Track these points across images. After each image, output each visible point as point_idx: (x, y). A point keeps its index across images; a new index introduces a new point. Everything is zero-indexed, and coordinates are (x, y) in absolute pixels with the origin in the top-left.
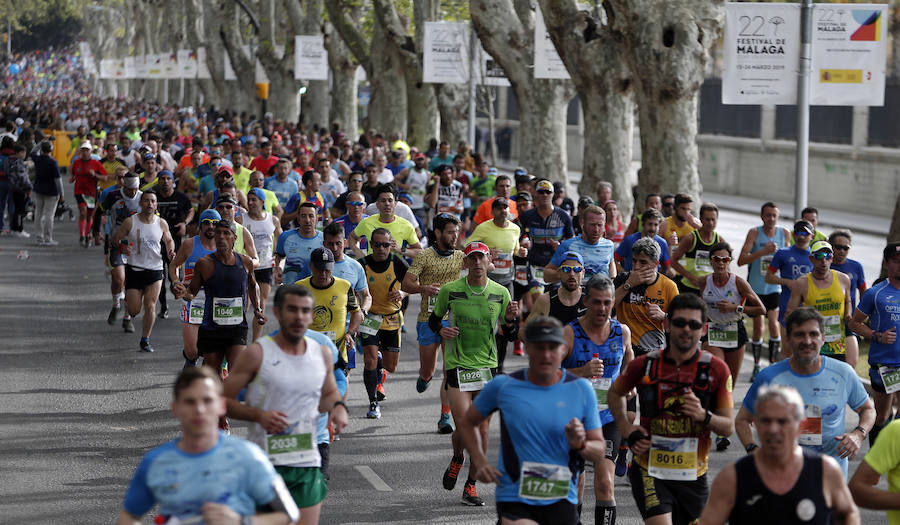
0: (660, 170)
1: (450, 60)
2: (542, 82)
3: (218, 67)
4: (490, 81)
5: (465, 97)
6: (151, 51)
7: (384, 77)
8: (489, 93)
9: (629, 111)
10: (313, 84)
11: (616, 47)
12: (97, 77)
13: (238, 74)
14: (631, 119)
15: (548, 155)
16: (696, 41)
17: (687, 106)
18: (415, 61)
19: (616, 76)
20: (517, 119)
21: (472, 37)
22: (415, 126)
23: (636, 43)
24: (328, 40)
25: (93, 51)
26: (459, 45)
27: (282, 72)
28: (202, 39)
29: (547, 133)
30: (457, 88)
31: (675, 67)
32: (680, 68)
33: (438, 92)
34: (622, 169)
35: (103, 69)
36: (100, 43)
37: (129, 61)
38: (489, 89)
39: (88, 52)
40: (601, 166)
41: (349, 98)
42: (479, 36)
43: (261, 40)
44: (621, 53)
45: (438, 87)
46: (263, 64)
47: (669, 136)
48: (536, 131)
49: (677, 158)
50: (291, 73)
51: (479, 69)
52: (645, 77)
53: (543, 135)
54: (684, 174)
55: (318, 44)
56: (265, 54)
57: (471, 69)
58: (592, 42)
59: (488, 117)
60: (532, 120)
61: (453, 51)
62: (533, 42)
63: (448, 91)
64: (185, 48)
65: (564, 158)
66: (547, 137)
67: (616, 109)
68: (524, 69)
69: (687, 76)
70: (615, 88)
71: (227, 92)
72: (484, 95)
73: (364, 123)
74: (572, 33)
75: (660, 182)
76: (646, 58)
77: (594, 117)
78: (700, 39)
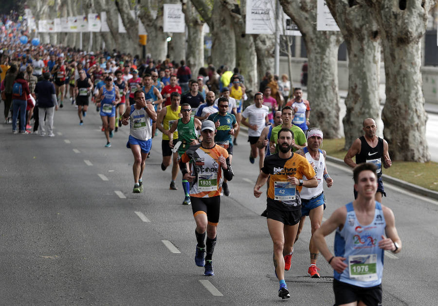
0: (397, 89)
1: (263, 20)
2: (322, 33)
3: (114, 25)
4: (289, 33)
5: (272, 43)
6: (71, 14)
7: (221, 30)
8: (288, 40)
9: (378, 52)
10: (176, 35)
11: (369, 10)
12: (36, 31)
13: (127, 29)
14: (379, 56)
15: (326, 80)
16: (420, 6)
17: (415, 48)
18: (240, 20)
19: (369, 29)
20: (306, 57)
21: (277, 4)
22: (241, 62)
23: (382, 7)
24: (185, 7)
25: (34, 14)
26: (269, 10)
27: (155, 27)
28: (104, 6)
29: (325, 66)
30: (267, 37)
31: (407, 23)
32: (410, 23)
33: (255, 40)
34: (374, 89)
35: (40, 26)
36: (38, 10)
37: (57, 21)
38: (288, 38)
39: (31, 16)
40: (359, 86)
41: (199, 44)
42: (281, 4)
43: (141, 7)
44: (372, 14)
45: (255, 36)
46: (143, 23)
47: (403, 67)
48: (318, 64)
49: (409, 81)
50: (161, 28)
51: (282, 25)
52: (387, 29)
53: (323, 67)
54: (413, 92)
55: (178, 10)
56: (145, 15)
57: (277, 25)
58: (354, 7)
59: (287, 55)
60: (316, 57)
61: (265, 13)
62: (316, 7)
63: (262, 39)
64: (93, 12)
65: (336, 82)
66: (326, 68)
67: (369, 50)
68: (311, 24)
69: (415, 28)
70: (369, 36)
71: (120, 41)
72: (285, 42)
73: (208, 59)
74: (341, 2)
75: (398, 97)
76: (388, 17)
77: (355, 56)
78: (423, 5)
